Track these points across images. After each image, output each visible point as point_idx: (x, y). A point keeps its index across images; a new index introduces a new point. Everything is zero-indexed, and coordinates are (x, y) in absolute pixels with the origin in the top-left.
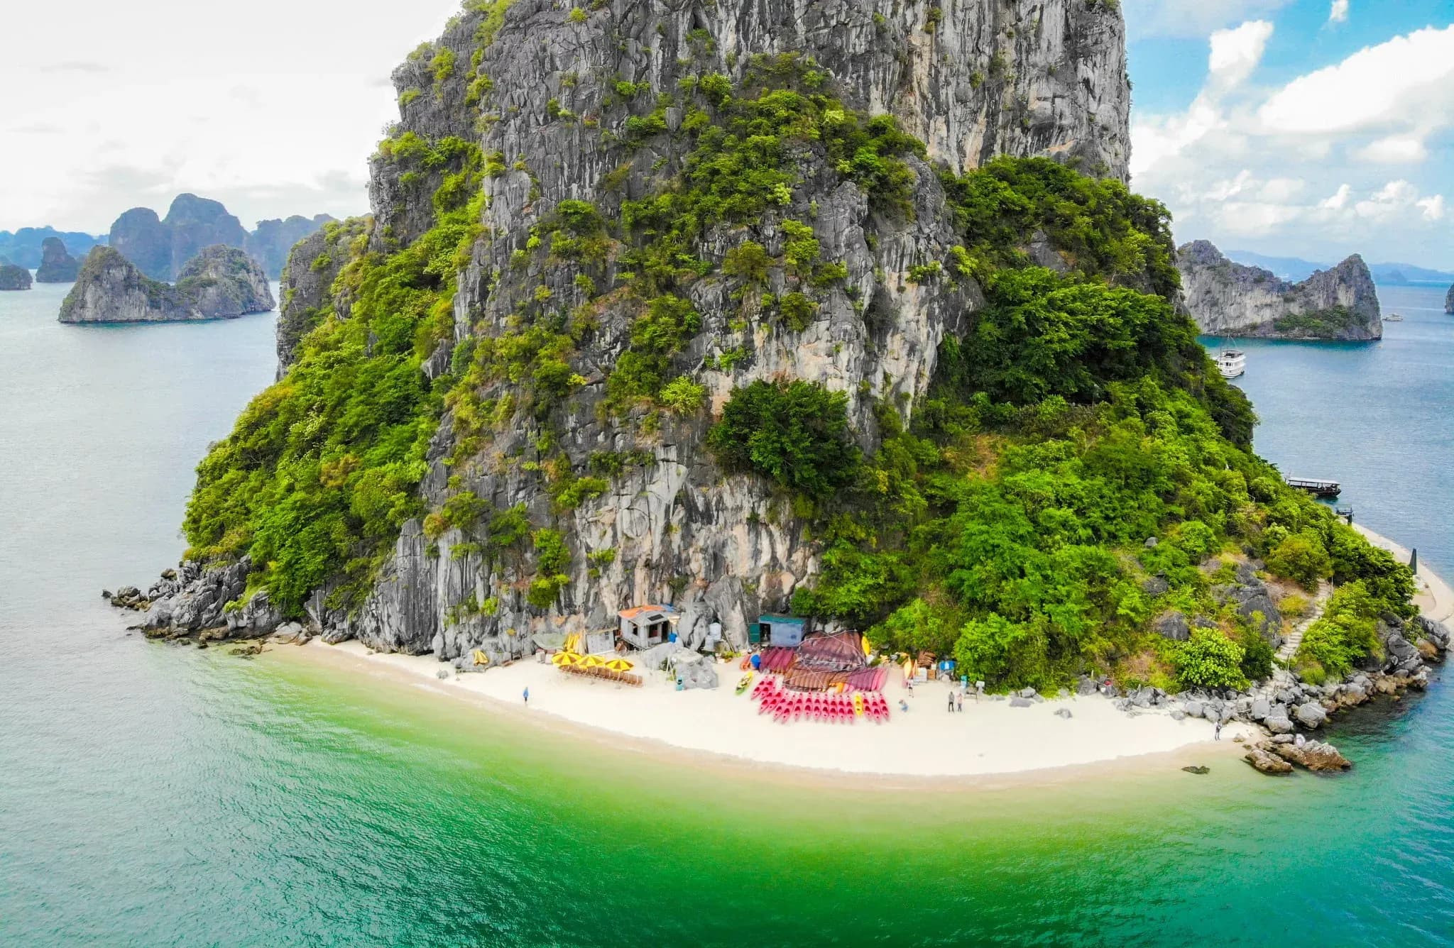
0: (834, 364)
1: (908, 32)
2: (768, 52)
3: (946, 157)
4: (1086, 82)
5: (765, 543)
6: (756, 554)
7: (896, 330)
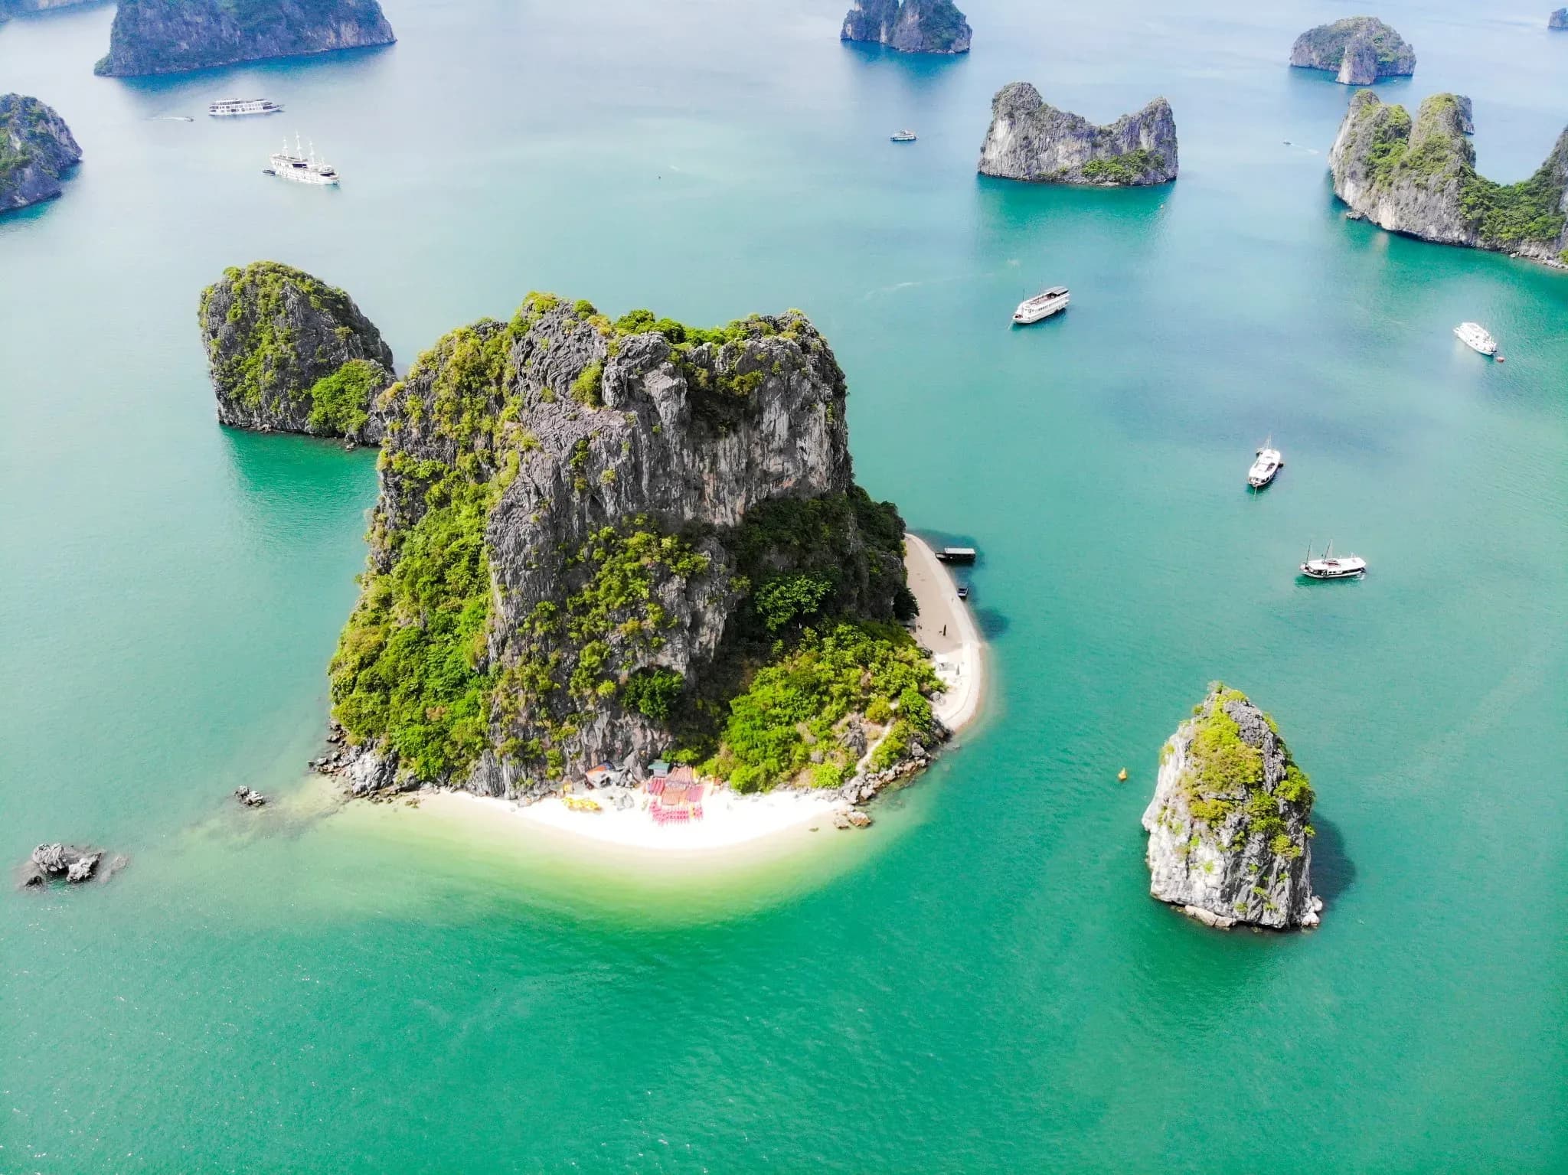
0: (675, 660)
1: (701, 472)
2: (630, 510)
3: (725, 520)
4: (802, 448)
5: (649, 733)
6: (645, 737)
7: (703, 624)
